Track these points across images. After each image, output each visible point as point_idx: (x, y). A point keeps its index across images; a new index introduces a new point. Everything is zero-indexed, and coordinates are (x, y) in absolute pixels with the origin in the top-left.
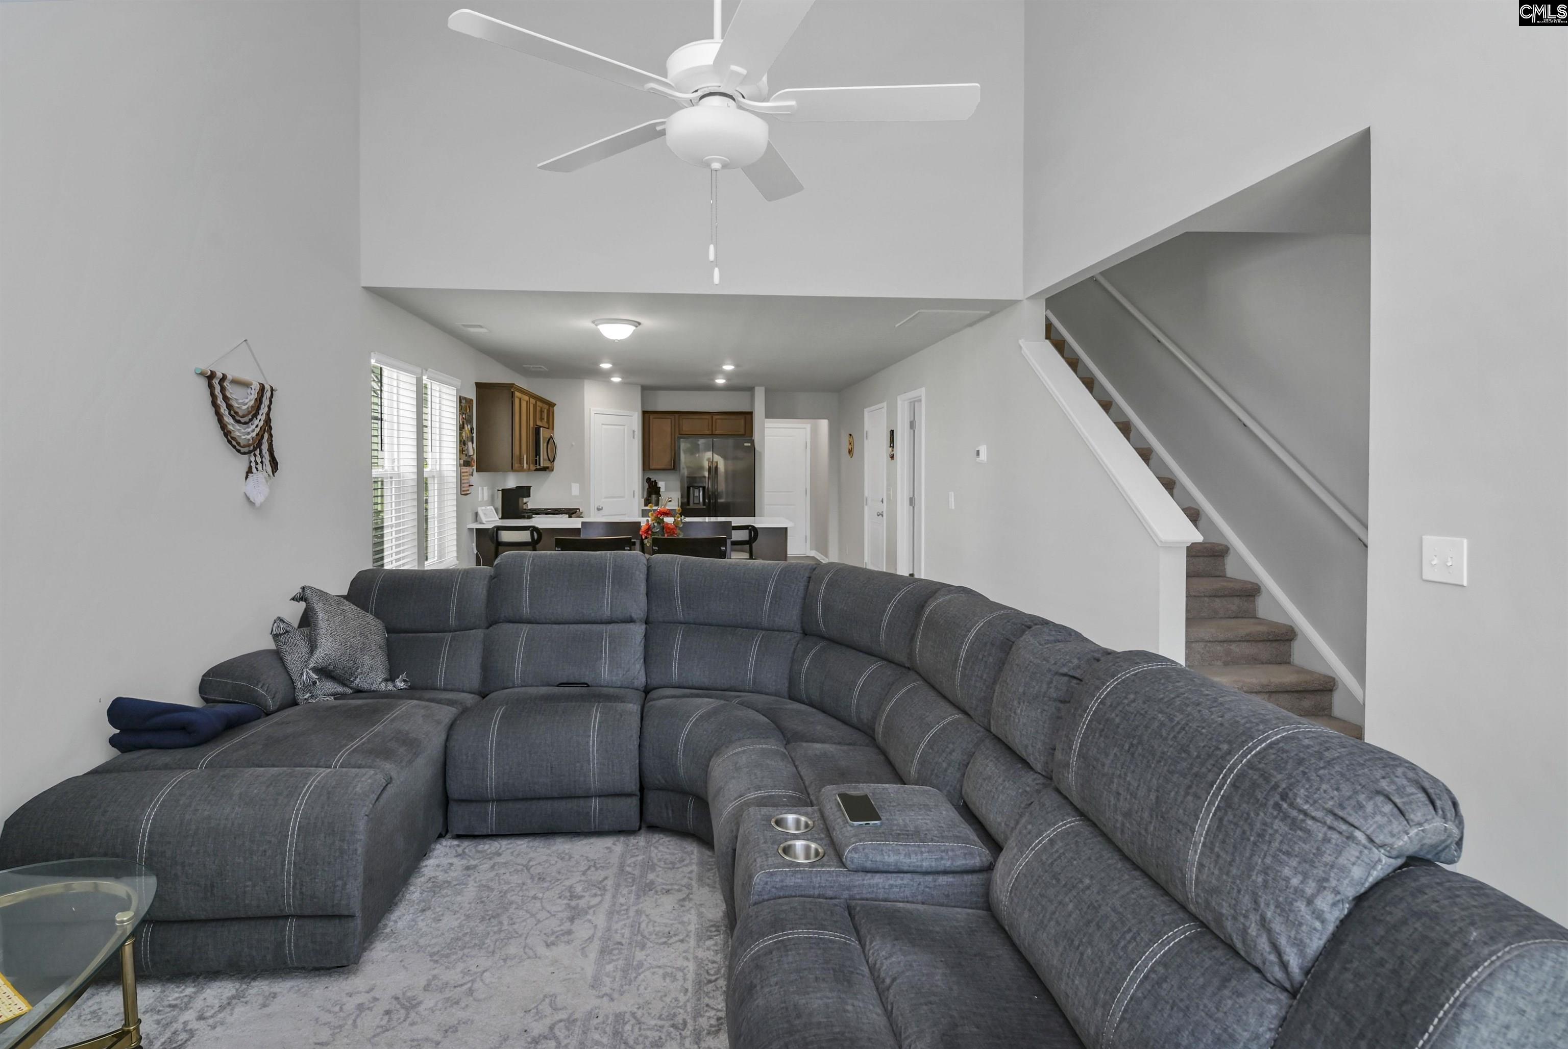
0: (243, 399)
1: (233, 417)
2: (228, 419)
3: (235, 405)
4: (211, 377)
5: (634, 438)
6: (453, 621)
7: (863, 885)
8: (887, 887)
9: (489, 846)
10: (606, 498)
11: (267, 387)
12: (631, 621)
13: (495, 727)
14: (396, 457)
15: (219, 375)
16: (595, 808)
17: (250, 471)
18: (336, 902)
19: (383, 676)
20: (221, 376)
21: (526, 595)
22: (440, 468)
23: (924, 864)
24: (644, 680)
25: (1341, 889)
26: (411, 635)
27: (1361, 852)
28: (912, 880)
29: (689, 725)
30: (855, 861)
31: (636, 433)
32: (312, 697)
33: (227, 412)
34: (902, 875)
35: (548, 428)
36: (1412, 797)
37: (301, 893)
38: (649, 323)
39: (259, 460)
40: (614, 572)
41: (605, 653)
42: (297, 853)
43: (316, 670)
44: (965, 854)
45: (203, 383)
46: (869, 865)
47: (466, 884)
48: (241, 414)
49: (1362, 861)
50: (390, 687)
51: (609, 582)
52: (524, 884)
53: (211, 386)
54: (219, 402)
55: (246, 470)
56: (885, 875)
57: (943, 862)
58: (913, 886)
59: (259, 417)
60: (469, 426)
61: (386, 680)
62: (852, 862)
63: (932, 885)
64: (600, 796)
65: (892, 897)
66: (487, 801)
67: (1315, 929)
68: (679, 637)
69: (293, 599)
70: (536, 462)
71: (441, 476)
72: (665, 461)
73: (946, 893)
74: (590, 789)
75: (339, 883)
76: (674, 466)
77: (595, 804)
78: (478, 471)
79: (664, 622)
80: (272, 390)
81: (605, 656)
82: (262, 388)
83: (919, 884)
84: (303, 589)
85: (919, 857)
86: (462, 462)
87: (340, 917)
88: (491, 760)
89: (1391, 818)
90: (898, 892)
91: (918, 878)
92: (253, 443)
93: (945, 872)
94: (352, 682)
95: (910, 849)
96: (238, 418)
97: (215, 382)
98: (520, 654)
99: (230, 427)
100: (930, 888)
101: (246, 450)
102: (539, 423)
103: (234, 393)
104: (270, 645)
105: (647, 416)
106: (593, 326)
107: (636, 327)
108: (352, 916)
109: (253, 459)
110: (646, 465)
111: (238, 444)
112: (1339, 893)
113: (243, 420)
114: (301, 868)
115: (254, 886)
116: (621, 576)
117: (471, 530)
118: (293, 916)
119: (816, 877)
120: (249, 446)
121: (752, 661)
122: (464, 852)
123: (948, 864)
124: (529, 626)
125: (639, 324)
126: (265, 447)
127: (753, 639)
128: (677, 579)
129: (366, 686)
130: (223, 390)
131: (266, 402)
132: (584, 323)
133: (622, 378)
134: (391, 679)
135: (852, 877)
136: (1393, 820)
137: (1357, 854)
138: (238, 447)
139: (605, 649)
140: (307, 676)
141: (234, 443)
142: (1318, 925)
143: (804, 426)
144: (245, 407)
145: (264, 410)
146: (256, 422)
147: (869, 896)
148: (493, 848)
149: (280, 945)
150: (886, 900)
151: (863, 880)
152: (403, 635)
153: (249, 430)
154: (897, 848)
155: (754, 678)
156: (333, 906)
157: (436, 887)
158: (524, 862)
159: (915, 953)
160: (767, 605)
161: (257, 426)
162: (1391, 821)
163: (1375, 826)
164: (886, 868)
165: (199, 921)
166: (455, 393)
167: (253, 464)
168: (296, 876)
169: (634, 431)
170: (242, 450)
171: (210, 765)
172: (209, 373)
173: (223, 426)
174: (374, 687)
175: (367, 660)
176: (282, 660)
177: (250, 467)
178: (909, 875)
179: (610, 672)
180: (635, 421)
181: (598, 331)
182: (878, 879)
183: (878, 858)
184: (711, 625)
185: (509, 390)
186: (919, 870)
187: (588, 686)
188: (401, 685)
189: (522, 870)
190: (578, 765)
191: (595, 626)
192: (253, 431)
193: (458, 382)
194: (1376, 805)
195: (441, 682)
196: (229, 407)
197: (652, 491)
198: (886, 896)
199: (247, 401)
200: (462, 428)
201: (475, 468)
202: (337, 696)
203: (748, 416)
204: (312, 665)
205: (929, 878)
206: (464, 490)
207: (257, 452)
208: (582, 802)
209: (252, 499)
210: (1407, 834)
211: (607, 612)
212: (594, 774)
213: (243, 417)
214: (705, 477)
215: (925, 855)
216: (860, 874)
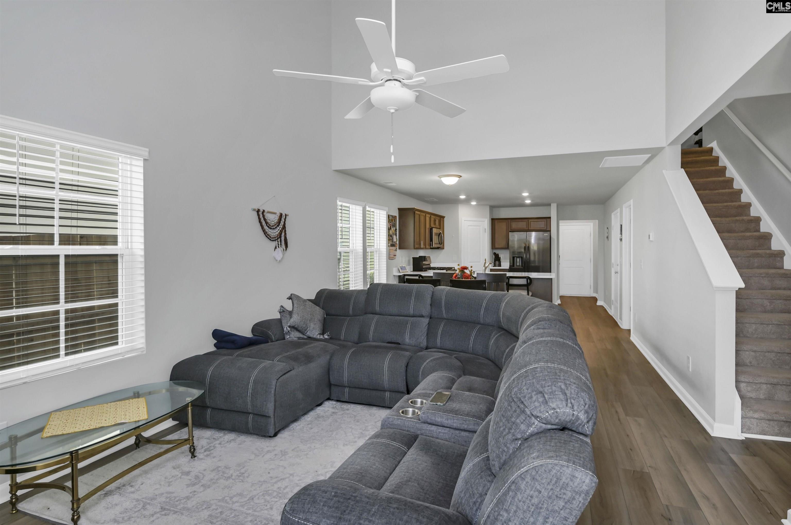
0: (272, 219)
1: (268, 227)
2: (266, 227)
3: (269, 221)
4: (258, 211)
5: (485, 232)
6: (351, 312)
7: (427, 430)
8: (438, 432)
9: (345, 406)
10: (470, 262)
11: (284, 214)
12: (422, 316)
13: (348, 356)
14: (354, 242)
15: (262, 210)
16: (387, 397)
17: (276, 248)
18: (264, 410)
19: (319, 332)
20: (262, 211)
21: (378, 301)
22: (379, 247)
23: (454, 425)
24: (425, 344)
25: (516, 434)
26: (335, 317)
27: (526, 418)
28: (449, 431)
29: (425, 364)
30: (423, 418)
31: (487, 230)
32: (290, 337)
33: (265, 225)
34: (445, 428)
35: (440, 229)
36: (556, 396)
37: (253, 405)
38: (466, 176)
39: (279, 243)
40: (416, 293)
41: (408, 330)
42: (252, 390)
43: (289, 327)
44: (474, 424)
45: (256, 213)
46: (429, 421)
47: (329, 418)
48: (271, 225)
49: (526, 422)
50: (322, 337)
51: (413, 298)
52: (350, 422)
53: (258, 215)
54: (262, 221)
55: (275, 247)
56: (437, 427)
57: (463, 425)
58: (449, 434)
59: (280, 226)
60: (394, 228)
61: (320, 334)
62: (422, 418)
63: (458, 435)
64: (390, 391)
65: (440, 437)
66: (345, 387)
67: (504, 451)
68: (442, 325)
69: (287, 299)
70: (431, 244)
71: (379, 251)
72: (503, 244)
73: (465, 440)
74: (385, 387)
75: (265, 403)
76: (507, 247)
77: (387, 394)
78: (399, 249)
79: (438, 318)
80: (286, 215)
81: (408, 331)
82: (281, 215)
83: (453, 434)
84: (291, 295)
85: (452, 421)
86: (390, 245)
87: (266, 416)
88: (346, 369)
89: (541, 404)
90: (443, 436)
91: (452, 431)
92: (277, 236)
93: (465, 430)
94: (306, 333)
95: (449, 417)
96: (270, 227)
97: (260, 213)
98: (372, 328)
99: (267, 230)
100: (457, 436)
101: (274, 239)
102: (432, 226)
103: (268, 216)
104: (278, 316)
105: (494, 221)
106: (439, 178)
107: (459, 178)
108: (269, 417)
109: (277, 243)
110: (493, 246)
111: (270, 237)
112: (514, 436)
113: (272, 228)
114: (253, 395)
115: (239, 399)
116: (419, 296)
117: (394, 276)
118: (252, 413)
119: (407, 422)
120: (275, 237)
121: (472, 339)
122: (336, 407)
123: (466, 427)
124: (379, 316)
125: (461, 176)
126: (283, 238)
127: (474, 329)
128: (444, 298)
129: (311, 336)
130: (264, 216)
131: (283, 220)
132: (434, 178)
133: (477, 202)
134: (323, 334)
135: (422, 425)
136: (542, 405)
137: (524, 419)
138: (270, 238)
139: (408, 329)
140: (286, 328)
141: (268, 237)
142: (505, 449)
143: (589, 224)
144: (273, 222)
145: (282, 223)
146: (278, 228)
147: (429, 435)
148: (347, 407)
149: (247, 423)
150: (437, 438)
151: (427, 427)
152: (332, 317)
153: (275, 231)
154: (443, 415)
155: (473, 347)
156: (263, 412)
157: (318, 417)
158: (355, 414)
159: (423, 456)
160: (482, 312)
161: (279, 230)
162: (541, 405)
163: (534, 407)
164: (437, 424)
165: (224, 410)
166: (385, 213)
167: (277, 245)
168: (251, 397)
169: (485, 229)
170: (272, 239)
171: (237, 356)
172: (257, 210)
173: (264, 231)
174: (315, 336)
175: (312, 325)
176: (281, 322)
177: (276, 246)
178: (448, 429)
179: (410, 339)
180: (486, 224)
181: (441, 181)
182: (434, 428)
183: (433, 419)
184: (458, 321)
185: (413, 210)
186: (452, 427)
187: (400, 344)
188: (326, 337)
189: (353, 417)
190: (379, 376)
191: (406, 318)
192: (277, 232)
193: (387, 209)
194: (537, 398)
195: (342, 337)
196: (267, 223)
197: (497, 259)
198: (437, 436)
199: (274, 220)
200: (389, 229)
201: (398, 247)
202: (299, 338)
203: (548, 219)
204: (289, 325)
205: (457, 432)
206: (391, 257)
207: (279, 240)
208: (382, 393)
209: (276, 259)
210: (548, 413)
211: (411, 312)
212: (386, 381)
213: (273, 226)
214: (522, 252)
215: (455, 421)
216: (426, 424)
